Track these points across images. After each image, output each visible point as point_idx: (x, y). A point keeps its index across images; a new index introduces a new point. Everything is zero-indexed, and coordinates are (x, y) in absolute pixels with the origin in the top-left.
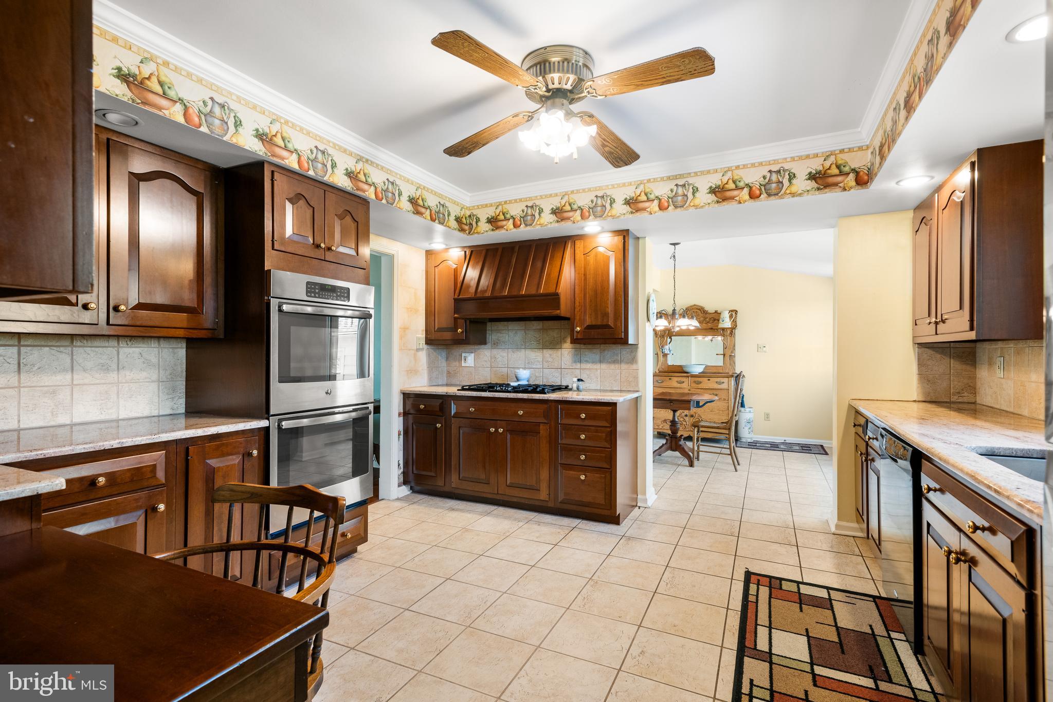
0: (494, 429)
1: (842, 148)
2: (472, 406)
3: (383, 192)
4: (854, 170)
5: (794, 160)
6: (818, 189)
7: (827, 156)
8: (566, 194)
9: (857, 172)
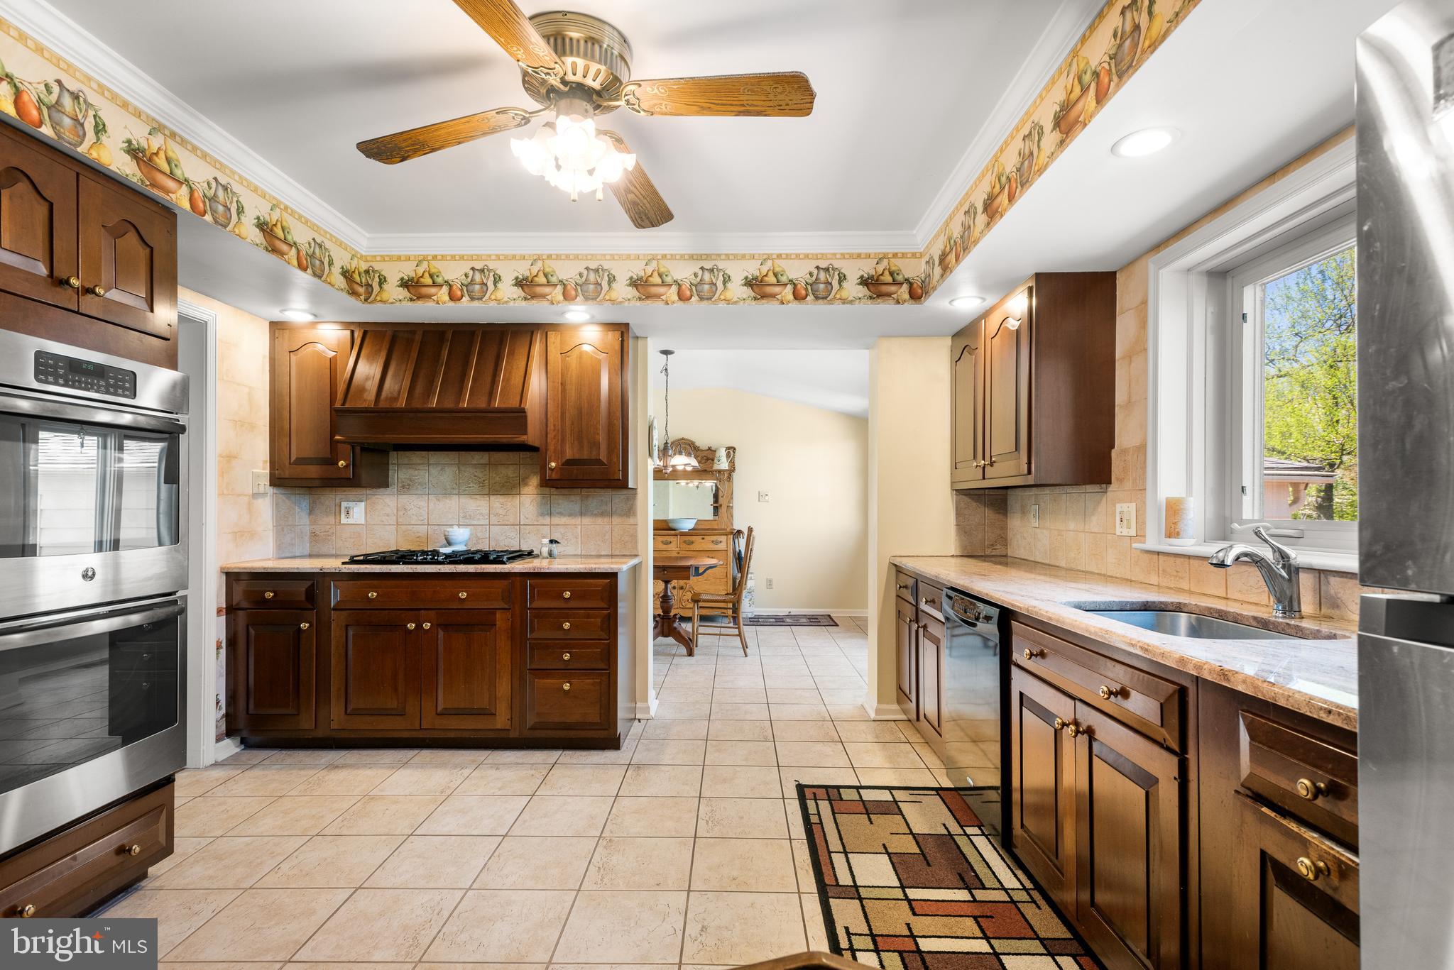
0: (413, 625)
1: (896, 251)
2: (374, 589)
3: (207, 201)
4: (907, 280)
5: (844, 258)
6: (871, 298)
7: (880, 259)
8: (539, 258)
9: (910, 283)
